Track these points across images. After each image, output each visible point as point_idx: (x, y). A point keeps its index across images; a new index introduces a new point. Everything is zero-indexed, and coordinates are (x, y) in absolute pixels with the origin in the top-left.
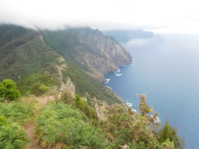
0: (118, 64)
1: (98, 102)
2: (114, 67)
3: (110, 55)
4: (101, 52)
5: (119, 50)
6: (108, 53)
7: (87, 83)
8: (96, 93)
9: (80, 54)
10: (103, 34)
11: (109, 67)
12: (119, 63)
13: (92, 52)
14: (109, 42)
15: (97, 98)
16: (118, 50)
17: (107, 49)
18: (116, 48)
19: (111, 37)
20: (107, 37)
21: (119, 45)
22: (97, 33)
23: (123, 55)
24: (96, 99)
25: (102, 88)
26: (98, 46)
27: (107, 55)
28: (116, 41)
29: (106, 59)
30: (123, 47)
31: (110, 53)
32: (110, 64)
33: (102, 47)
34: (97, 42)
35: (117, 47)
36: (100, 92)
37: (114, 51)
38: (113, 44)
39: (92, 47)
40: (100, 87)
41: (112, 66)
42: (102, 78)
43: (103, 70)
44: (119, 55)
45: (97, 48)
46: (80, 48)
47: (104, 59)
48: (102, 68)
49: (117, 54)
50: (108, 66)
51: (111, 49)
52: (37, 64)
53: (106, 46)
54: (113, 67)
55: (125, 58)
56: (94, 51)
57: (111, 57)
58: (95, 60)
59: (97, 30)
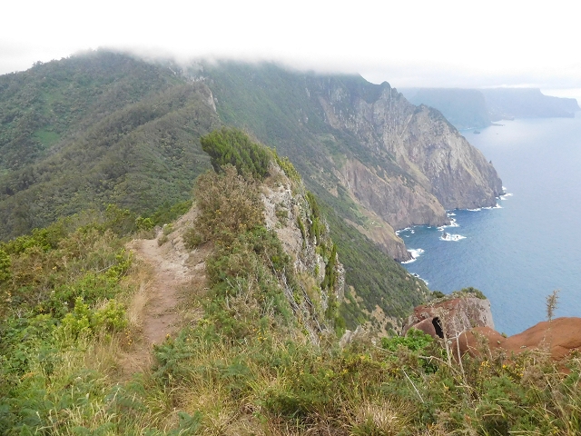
0: (451, 201)
1: (389, 325)
2: (440, 211)
3: (427, 169)
4: (394, 159)
5: (458, 156)
6: (418, 163)
7: (352, 257)
8: (381, 292)
9: (327, 161)
10: (405, 100)
11: (421, 208)
12: (453, 199)
13: (363, 155)
14: (424, 125)
15: (388, 312)
16: (453, 153)
17: (415, 150)
18: (446, 146)
19: (431, 109)
20: (418, 110)
21: (458, 136)
22: (385, 97)
23: (470, 171)
24: (383, 315)
25: (403, 278)
26: (386, 139)
27: (414, 169)
28: (449, 124)
29: (411, 181)
30: (472, 144)
31: (427, 164)
32: (424, 200)
33: (401, 142)
34: (383, 122)
35: (449, 143)
36: (397, 289)
37: (440, 156)
38: (438, 132)
39: (366, 140)
40: (394, 275)
41: (432, 207)
42: (397, 243)
43: (400, 218)
44: (457, 172)
45: (381, 146)
46: (329, 143)
47: (403, 180)
48: (395, 211)
49: (449, 167)
50: (416, 205)
51: (430, 149)
52: (193, 182)
53: (413, 138)
54: (435, 211)
55: (478, 182)
56: (373, 154)
57: (430, 178)
58: (375, 181)
59: (386, 85)
